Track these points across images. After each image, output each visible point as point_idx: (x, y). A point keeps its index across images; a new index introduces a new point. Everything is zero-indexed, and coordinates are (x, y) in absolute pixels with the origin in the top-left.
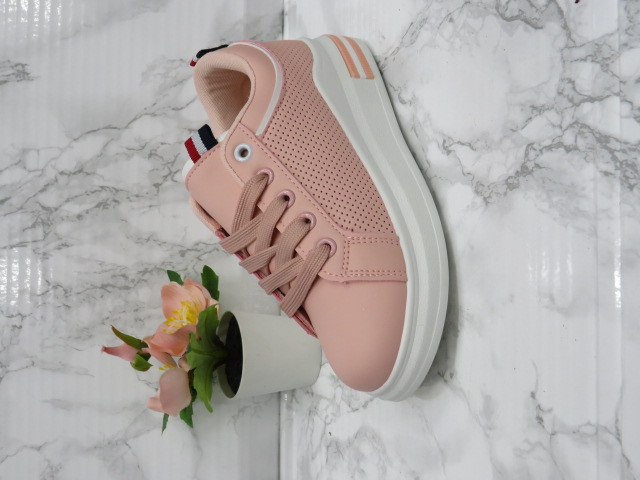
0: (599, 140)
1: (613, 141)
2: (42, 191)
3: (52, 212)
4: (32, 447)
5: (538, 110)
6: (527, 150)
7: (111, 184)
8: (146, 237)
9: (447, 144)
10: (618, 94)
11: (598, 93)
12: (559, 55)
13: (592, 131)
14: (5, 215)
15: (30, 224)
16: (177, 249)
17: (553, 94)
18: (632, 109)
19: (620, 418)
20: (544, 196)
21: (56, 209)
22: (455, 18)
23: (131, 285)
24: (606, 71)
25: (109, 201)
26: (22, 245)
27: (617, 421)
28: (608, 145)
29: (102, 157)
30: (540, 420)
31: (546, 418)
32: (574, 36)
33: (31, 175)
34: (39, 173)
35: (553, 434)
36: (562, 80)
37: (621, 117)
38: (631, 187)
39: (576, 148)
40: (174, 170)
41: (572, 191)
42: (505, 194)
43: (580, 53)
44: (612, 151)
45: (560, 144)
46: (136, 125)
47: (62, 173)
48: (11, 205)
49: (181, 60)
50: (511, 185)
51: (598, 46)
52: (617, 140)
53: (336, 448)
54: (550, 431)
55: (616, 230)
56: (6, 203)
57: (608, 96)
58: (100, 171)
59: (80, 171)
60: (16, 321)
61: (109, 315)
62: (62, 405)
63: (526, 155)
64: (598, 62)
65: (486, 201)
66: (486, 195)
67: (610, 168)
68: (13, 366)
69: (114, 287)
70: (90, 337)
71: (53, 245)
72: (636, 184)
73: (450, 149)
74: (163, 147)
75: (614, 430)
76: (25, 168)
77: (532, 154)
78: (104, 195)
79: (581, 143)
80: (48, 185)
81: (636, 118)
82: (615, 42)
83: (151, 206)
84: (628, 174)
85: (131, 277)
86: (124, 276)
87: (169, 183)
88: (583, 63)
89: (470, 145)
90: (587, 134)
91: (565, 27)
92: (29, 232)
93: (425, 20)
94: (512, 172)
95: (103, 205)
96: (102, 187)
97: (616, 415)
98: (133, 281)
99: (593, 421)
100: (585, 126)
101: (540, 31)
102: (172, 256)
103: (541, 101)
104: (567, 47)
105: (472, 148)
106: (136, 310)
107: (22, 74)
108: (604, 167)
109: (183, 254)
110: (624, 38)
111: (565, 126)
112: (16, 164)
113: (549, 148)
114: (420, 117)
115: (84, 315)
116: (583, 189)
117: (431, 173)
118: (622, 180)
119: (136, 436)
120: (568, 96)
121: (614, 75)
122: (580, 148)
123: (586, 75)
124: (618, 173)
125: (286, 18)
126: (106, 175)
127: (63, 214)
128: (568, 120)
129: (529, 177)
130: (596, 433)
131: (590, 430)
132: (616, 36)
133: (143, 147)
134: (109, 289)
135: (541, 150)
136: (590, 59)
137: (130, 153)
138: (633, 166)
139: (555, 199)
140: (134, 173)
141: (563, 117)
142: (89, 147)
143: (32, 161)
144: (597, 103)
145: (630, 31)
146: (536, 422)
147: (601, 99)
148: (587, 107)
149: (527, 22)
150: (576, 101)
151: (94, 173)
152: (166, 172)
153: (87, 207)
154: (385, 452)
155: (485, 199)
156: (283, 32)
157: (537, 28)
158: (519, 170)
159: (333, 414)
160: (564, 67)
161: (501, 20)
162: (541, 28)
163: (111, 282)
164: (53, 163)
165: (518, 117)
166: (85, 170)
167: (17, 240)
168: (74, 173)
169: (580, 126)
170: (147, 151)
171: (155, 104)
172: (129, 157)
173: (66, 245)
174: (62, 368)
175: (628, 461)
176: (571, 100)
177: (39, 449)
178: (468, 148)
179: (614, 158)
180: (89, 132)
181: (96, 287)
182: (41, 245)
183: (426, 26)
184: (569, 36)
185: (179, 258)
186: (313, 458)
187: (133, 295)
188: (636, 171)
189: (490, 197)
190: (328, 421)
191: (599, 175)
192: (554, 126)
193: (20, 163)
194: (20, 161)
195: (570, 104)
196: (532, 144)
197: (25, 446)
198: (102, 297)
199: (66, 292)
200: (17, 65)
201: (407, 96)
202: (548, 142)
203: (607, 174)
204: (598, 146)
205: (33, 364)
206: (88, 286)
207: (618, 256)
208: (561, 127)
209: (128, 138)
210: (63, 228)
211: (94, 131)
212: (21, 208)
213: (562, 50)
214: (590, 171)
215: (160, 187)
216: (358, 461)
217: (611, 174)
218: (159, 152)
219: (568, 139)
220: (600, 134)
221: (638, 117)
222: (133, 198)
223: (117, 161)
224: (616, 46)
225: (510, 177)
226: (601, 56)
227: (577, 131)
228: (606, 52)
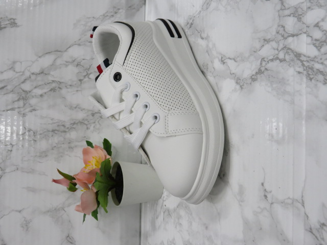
0: (296, 56)
1: (302, 56)
2: (23, 82)
3: (28, 93)
4: (17, 211)
5: (266, 41)
6: (261, 61)
7: (57, 79)
8: (75, 106)
9: (223, 59)
10: (305, 33)
11: (296, 32)
12: (277, 13)
13: (293, 51)
14: (4, 94)
15: (17, 99)
16: (90, 113)
17: (274, 33)
18: (312, 40)
19: (304, 195)
20: (269, 84)
21: (30, 92)
23: (67, 130)
24: (300, 21)
25: (56, 88)
26: (12, 109)
27: (302, 196)
28: (300, 58)
29: (53, 66)
30: (266, 196)
31: (269, 196)
32: (285, 4)
33: (18, 75)
34: (21, 73)
35: (272, 204)
36: (279, 26)
37: (307, 44)
38: (311, 79)
39: (285, 60)
40: (89, 72)
41: (283, 82)
42: (251, 83)
43: (287, 12)
44: (302, 61)
45: (277, 58)
46: (70, 50)
47: (33, 74)
48: (7, 89)
49: (94, 17)
50: (253, 79)
51: (296, 9)
52: (305, 56)
53: (168, 212)
54: (270, 202)
55: (304, 101)
56: (5, 88)
57: (300, 34)
58: (52, 73)
59: (42, 73)
60: (9, 147)
61: (56, 145)
62: (32, 190)
63: (261, 64)
64: (296, 17)
65: (241, 87)
66: (242, 84)
67: (301, 70)
68: (7, 170)
69: (58, 131)
70: (46, 156)
71: (28, 110)
72: (313, 78)
73: (224, 61)
74: (84, 61)
75: (301, 201)
76: (14, 71)
77: (264, 63)
78: (54, 85)
79: (287, 57)
80: (26, 80)
81: (314, 44)
82: (304, 6)
83: (77, 91)
84: (310, 73)
85: (67, 126)
86: (64, 126)
87: (87, 79)
88: (289, 17)
89: (234, 59)
90: (290, 53)
92: (16, 103)
94: (254, 73)
95: (53, 90)
96: (53, 81)
97: (302, 194)
98: (68, 128)
99: (291, 197)
100: (289, 49)
101: (269, 1)
102: (88, 116)
103: (268, 37)
104: (281, 9)
105: (235, 61)
106: (69, 143)
107: (13, 24)
108: (298, 69)
109: (93, 115)
110: (309, 4)
111: (279, 49)
112: (10, 69)
113: (272, 60)
114: (211, 45)
115: (43, 145)
116: (288, 80)
118: (306, 76)
119: (69, 206)
120: (281, 34)
121: (303, 23)
122: (287, 60)
123: (290, 24)
124: (305, 72)
126: (55, 75)
127: (33, 94)
128: (281, 46)
129: (262, 75)
130: (293, 203)
131: (290, 201)
132: (305, 4)
133: (74, 61)
134: (56, 132)
135: (268, 61)
136: (292, 15)
137: (67, 63)
138: (312, 69)
139: (274, 86)
140: (69, 74)
141: (279, 45)
142: (47, 61)
143: (18, 67)
144: (295, 37)
145: (312, 1)
146: (264, 198)
147: (297, 35)
148: (290, 39)
150: (285, 36)
151: (49, 74)
152: (85, 74)
153: (45, 91)
154: (191, 214)
155: (241, 86)
156: (145, 4)
158: (257, 71)
159: (167, 196)
160: (280, 19)
163: (57, 128)
164: (28, 68)
165: (258, 45)
166: (45, 72)
167: (10, 107)
168: (39, 74)
169: (287, 49)
170: (76, 63)
171: (80, 40)
172: (67, 66)
173: (34, 110)
174: (32, 171)
175: (307, 216)
176: (283, 36)
177: (20, 212)
178: (233, 61)
179: (303, 65)
180: (47, 53)
181: (49, 131)
182: (22, 109)
184: (282, 4)
185: (91, 117)
186: (157, 218)
187: (68, 136)
188: (314, 71)
190: (164, 199)
191: (296, 73)
192: (274, 49)
193: (12, 68)
194: (12, 67)
195: (283, 38)
196: (264, 58)
197: (13, 210)
198: (52, 136)
199: (34, 133)
200: (10, 19)
201: (204, 35)
202: (271, 57)
203: (299, 73)
204: (295, 59)
205: (17, 169)
206: (46, 130)
207: (304, 114)
208: (278, 50)
209: (66, 56)
210: (33, 101)
211: (49, 53)
212: (12, 91)
213: (279, 11)
214: (291, 71)
215: (82, 81)
216: (178, 219)
217: (301, 73)
218: (82, 63)
219: (281, 56)
220: (296, 52)
221: (315, 44)
222: (68, 87)
223: (60, 68)
224: (305, 9)
225: (253, 75)
226: (298, 14)
227: (285, 51)
228: (300, 11)
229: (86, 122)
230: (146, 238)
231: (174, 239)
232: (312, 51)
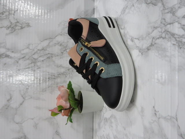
0: (172, 35)
1: (176, 35)
4: (31, 119)
5: (155, 28)
6: (152, 39)
7: (51, 53)
8: (59, 66)
9: (132, 39)
10: (177, 22)
11: (172, 22)
13: (170, 33)
14: (25, 61)
15: (31, 63)
16: (67, 69)
17: (159, 23)
18: (181, 26)
20: (157, 52)
21: (37, 59)
22: (134, 5)
23: (56, 78)
24: (174, 15)
25: (50, 57)
26: (28, 68)
27: (176, 115)
28: (174, 36)
29: (48, 46)
30: (156, 114)
31: (157, 114)
32: (165, 6)
33: (31, 51)
34: (33, 50)
35: (159, 118)
36: (162, 19)
37: (178, 28)
38: (181, 48)
39: (165, 38)
40: (66, 49)
41: (164, 50)
43: (166, 11)
44: (175, 38)
45: (161, 37)
46: (57, 38)
47: (38, 50)
50: (148, 49)
51: (172, 8)
52: (177, 35)
53: (106, 120)
54: (158, 117)
55: (177, 61)
56: (25, 58)
57: (174, 22)
58: (48, 49)
59: (43, 49)
60: (27, 87)
61: (50, 85)
62: (38, 108)
63: (152, 41)
64: (172, 13)
66: (142, 52)
67: (175, 43)
68: (26, 98)
69: (51, 78)
70: (45, 91)
71: (36, 68)
72: (182, 47)
74: (63, 43)
75: (175, 118)
76: (29, 49)
77: (154, 40)
78: (49, 55)
79: (167, 36)
80: (35, 53)
82: (177, 7)
83: (61, 58)
84: (180, 44)
85: (56, 76)
86: (54, 75)
87: (65, 52)
88: (168, 14)
90: (169, 34)
91: (163, 4)
92: (30, 65)
93: (127, 7)
94: (149, 46)
95: (49, 58)
96: (48, 53)
97: (176, 114)
98: (56, 77)
99: (170, 115)
100: (168, 31)
101: (156, 6)
102: (66, 70)
103: (156, 25)
104: (163, 10)
106: (57, 84)
107: (28, 25)
108: (173, 43)
109: (69, 70)
110: (179, 5)
111: (162, 32)
112: (27, 48)
114: (126, 32)
115: (44, 85)
116: (167, 49)
117: (128, 47)
118: (178, 46)
120: (163, 23)
121: (176, 16)
122: (167, 38)
123: (168, 17)
124: (177, 44)
125: (95, 10)
126: (49, 50)
127: (39, 60)
128: (163, 30)
129: (153, 47)
130: (171, 119)
131: (169, 118)
132: (177, 5)
135: (156, 39)
137: (55, 45)
138: (181, 42)
139: (160, 52)
140: (56, 50)
141: (162, 29)
143: (31, 47)
144: (171, 25)
145: (181, 3)
146: (155, 115)
147: (172, 23)
148: (169, 26)
149: (153, 4)
150: (166, 25)
151: (46, 50)
152: (64, 49)
153: (45, 58)
154: (117, 121)
155: (142, 53)
156: (94, 14)
157: (155, 5)
159: (106, 111)
160: (162, 15)
161: (146, 4)
162: (156, 5)
164: (36, 47)
165: (150, 31)
168: (42, 50)
169: (167, 32)
170: (60, 44)
171: (61, 32)
172: (55, 46)
173: (39, 68)
174: (38, 99)
175: (179, 127)
176: (164, 24)
177: (33, 119)
178: (138, 40)
179: (176, 40)
180: (45, 40)
181: (47, 78)
182: (33, 68)
183: (127, 8)
184: (164, 7)
186: (101, 122)
187: (56, 80)
188: (182, 43)
189: (143, 53)
190: (104, 113)
191: (172, 45)
192: (160, 32)
193: (28, 48)
195: (164, 26)
196: (154, 37)
197: (29, 118)
199: (40, 79)
200: (27, 23)
201: (123, 27)
202: (158, 37)
203: (174, 44)
204: (172, 37)
205: (31, 98)
207: (177, 68)
208: (161, 32)
209: (55, 41)
210: (39, 64)
212: (28, 59)
213: (162, 11)
214: (169, 44)
215: (63, 53)
216: (111, 123)
217: (175, 44)
218: (63, 44)
219: (163, 35)
220: (172, 33)
221: (183, 28)
222: (56, 56)
223: (52, 47)
224: (177, 8)
225: (148, 47)
226: (173, 11)
227: (166, 33)
228: (174, 10)
229: (65, 74)
230: (96, 132)
231: (109, 134)
232: (181, 32)
